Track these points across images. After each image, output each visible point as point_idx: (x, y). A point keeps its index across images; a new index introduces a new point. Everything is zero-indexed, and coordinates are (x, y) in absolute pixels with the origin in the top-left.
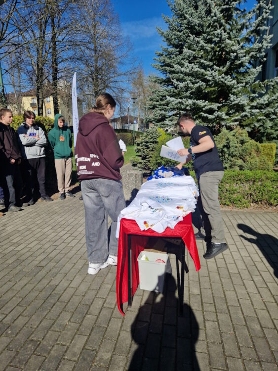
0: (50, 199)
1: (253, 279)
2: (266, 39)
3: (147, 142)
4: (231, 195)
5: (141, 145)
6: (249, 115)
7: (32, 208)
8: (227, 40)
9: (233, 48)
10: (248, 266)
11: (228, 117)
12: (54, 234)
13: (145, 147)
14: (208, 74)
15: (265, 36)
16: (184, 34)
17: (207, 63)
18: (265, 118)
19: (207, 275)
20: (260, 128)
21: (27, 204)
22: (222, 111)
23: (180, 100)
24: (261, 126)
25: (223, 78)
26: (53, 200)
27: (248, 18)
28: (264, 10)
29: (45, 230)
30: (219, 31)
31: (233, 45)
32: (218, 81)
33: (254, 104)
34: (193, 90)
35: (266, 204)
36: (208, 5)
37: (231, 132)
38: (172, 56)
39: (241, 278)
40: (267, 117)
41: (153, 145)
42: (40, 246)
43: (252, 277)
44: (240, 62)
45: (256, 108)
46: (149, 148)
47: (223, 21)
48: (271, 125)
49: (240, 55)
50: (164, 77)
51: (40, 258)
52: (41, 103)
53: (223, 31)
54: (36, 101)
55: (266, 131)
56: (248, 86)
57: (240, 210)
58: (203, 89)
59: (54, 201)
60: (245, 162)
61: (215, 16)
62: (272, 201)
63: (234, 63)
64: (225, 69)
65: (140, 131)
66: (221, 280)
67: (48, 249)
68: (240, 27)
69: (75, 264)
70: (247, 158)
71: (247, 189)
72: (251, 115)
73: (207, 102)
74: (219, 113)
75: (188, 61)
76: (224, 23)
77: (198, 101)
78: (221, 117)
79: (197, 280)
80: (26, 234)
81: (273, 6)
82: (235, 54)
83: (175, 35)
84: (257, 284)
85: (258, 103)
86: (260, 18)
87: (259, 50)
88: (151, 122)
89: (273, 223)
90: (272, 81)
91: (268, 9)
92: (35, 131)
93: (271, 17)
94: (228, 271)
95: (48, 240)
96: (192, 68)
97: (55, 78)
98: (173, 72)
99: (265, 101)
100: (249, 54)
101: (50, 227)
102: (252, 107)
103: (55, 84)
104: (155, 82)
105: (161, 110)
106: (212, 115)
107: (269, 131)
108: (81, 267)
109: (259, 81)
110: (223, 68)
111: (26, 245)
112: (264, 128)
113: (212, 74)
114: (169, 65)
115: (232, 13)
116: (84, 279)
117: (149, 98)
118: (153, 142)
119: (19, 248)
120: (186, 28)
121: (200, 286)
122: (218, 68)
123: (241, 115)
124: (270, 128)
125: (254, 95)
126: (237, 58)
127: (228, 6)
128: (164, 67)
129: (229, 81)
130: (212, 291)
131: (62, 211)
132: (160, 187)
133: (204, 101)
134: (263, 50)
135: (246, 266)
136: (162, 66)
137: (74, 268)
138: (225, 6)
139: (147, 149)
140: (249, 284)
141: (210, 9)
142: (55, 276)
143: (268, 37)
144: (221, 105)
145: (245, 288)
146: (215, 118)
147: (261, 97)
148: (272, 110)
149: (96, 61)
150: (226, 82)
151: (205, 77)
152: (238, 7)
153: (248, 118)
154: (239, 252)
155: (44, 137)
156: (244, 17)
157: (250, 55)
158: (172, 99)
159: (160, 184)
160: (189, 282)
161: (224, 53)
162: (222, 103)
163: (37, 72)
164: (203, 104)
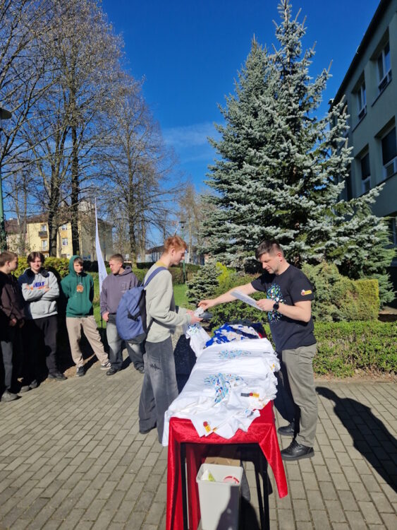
0: (63, 376)
1: (371, 499)
2: (345, 153)
3: (202, 284)
4: (325, 359)
5: (194, 287)
6: (336, 244)
7: (35, 394)
8: (297, 154)
9: (307, 163)
10: (362, 476)
11: (308, 247)
12: (67, 438)
13: (200, 291)
14: (278, 194)
15: (343, 149)
16: (243, 145)
17: (275, 181)
18: (357, 247)
19: (304, 497)
20: (353, 259)
21: (27, 387)
22: (300, 239)
23: (244, 227)
24: (353, 257)
25: (297, 199)
26: (67, 378)
27: (320, 128)
28: (339, 120)
29: (54, 431)
30: (285, 144)
31: (305, 160)
32: (290, 202)
33: (341, 229)
34: (260, 214)
35: (376, 369)
36: (270, 115)
37: (315, 267)
38: (230, 171)
39: (355, 499)
40: (361, 246)
41: (211, 287)
42: (44, 461)
43: (370, 495)
44: (316, 179)
45: (345, 234)
46: (206, 291)
47: (290, 133)
48: (367, 255)
49: (315, 172)
50: (220, 196)
51: (44, 483)
52: (54, 232)
53: (291, 144)
54: (46, 229)
55: (362, 263)
56: (330, 207)
57: (342, 381)
58: (273, 212)
59: (70, 379)
60: (339, 308)
61: (280, 128)
62: (384, 365)
63: (308, 181)
64: (298, 188)
65: (192, 263)
66: (324, 504)
67: (57, 466)
68: (311, 138)
69: (99, 490)
70: (341, 301)
71: (347, 347)
72: (340, 244)
73: (279, 228)
74: (297, 243)
75: (250, 177)
76: (291, 135)
77: (268, 228)
78: (300, 247)
79: (290, 506)
80: (23, 440)
81: (349, 116)
82: (309, 170)
83: (231, 146)
84: (379, 508)
85: (345, 229)
86: (334, 129)
87: (339, 165)
88: (207, 253)
89: (389, 400)
90: (360, 201)
91: (343, 118)
92: (44, 279)
93: (348, 127)
94: (334, 487)
95: (57, 448)
96: (257, 187)
97: (75, 201)
98: (232, 191)
99: (354, 225)
100: (326, 169)
101: (61, 426)
102: (339, 234)
103: (75, 209)
104: (210, 202)
105: (219, 238)
106: (288, 244)
107: (367, 263)
108: (109, 495)
109: (343, 200)
110: (296, 186)
111: (23, 459)
112: (358, 259)
113: (282, 195)
114: (226, 182)
115: (299, 123)
116: (113, 518)
117: (202, 223)
118: (211, 283)
119: (11, 467)
120: (244, 139)
121: (294, 517)
122: (289, 187)
123: (326, 244)
124: (366, 258)
125: (340, 218)
126: (311, 174)
127: (294, 116)
128: (220, 185)
129: (305, 203)
130: (313, 524)
131: (79, 397)
132: (225, 359)
133: (275, 227)
134: (343, 165)
135: (360, 476)
136: (217, 183)
137: (97, 497)
138: (291, 116)
139: (203, 292)
140: (367, 507)
141: (272, 119)
142: (69, 514)
143: (347, 150)
144: (298, 231)
145: (361, 516)
146: (292, 249)
147: (349, 220)
148: (365, 236)
149: (131, 177)
150: (301, 204)
151: (274, 198)
152: (306, 116)
153: (336, 248)
154: (347, 452)
155: (57, 285)
156: (315, 127)
157: (328, 171)
158: (233, 225)
159: (224, 352)
160: (277, 511)
161: (295, 169)
162: (299, 229)
163: (50, 194)
164: (274, 232)
